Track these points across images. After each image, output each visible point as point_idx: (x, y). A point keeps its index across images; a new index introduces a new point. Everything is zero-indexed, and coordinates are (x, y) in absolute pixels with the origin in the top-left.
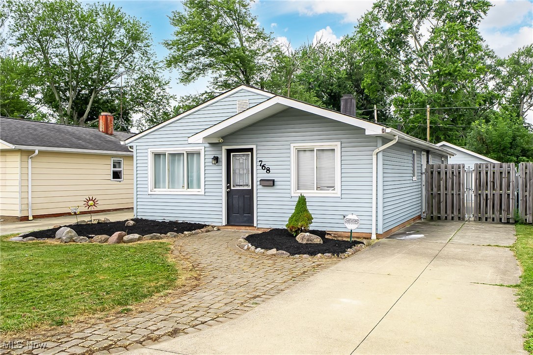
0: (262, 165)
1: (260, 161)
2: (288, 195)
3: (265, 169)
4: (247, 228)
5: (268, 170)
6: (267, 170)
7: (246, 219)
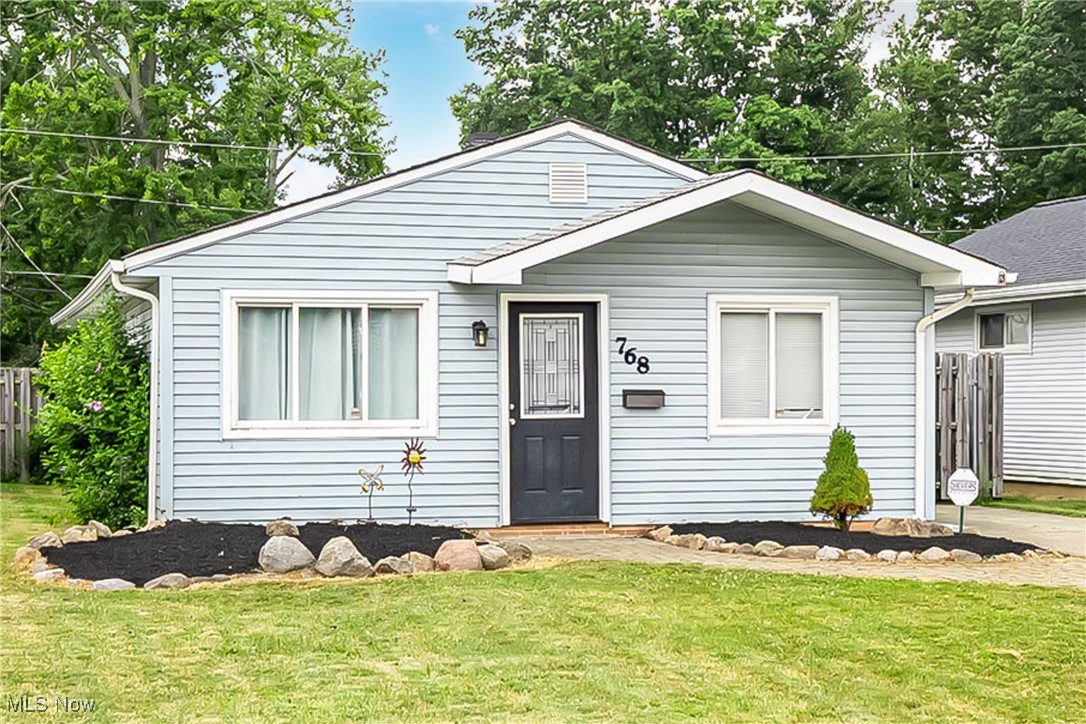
0: (625, 349)
1: (619, 339)
2: (702, 433)
3: (634, 361)
4: (579, 528)
5: (644, 365)
6: (641, 364)
7: (567, 503)
